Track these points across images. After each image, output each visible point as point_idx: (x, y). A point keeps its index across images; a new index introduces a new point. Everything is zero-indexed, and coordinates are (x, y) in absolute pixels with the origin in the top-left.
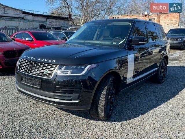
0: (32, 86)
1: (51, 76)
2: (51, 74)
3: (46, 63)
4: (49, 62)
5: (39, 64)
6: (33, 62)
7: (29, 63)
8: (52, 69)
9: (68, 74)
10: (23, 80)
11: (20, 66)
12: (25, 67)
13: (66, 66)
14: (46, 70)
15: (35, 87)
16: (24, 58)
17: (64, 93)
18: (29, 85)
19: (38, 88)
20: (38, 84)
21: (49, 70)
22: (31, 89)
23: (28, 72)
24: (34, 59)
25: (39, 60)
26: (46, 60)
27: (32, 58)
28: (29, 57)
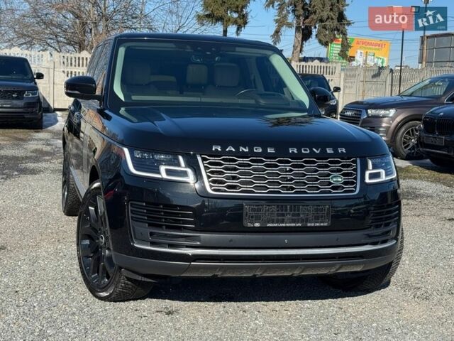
0: (300, 225)
1: (355, 187)
2: (352, 183)
3: (323, 156)
4: (330, 155)
5: (300, 162)
6: (273, 161)
7: (260, 166)
8: (349, 170)
9: (383, 178)
10: (252, 217)
11: (215, 177)
12: (248, 178)
13: (370, 159)
14: (335, 174)
15: (313, 225)
16: (216, 154)
17: (377, 227)
18: (287, 225)
19: (322, 227)
20: (322, 217)
21: (344, 175)
22: (286, 238)
23: (272, 188)
24: (270, 150)
25: (293, 152)
26: (315, 150)
27: (260, 151)
28: (241, 149)
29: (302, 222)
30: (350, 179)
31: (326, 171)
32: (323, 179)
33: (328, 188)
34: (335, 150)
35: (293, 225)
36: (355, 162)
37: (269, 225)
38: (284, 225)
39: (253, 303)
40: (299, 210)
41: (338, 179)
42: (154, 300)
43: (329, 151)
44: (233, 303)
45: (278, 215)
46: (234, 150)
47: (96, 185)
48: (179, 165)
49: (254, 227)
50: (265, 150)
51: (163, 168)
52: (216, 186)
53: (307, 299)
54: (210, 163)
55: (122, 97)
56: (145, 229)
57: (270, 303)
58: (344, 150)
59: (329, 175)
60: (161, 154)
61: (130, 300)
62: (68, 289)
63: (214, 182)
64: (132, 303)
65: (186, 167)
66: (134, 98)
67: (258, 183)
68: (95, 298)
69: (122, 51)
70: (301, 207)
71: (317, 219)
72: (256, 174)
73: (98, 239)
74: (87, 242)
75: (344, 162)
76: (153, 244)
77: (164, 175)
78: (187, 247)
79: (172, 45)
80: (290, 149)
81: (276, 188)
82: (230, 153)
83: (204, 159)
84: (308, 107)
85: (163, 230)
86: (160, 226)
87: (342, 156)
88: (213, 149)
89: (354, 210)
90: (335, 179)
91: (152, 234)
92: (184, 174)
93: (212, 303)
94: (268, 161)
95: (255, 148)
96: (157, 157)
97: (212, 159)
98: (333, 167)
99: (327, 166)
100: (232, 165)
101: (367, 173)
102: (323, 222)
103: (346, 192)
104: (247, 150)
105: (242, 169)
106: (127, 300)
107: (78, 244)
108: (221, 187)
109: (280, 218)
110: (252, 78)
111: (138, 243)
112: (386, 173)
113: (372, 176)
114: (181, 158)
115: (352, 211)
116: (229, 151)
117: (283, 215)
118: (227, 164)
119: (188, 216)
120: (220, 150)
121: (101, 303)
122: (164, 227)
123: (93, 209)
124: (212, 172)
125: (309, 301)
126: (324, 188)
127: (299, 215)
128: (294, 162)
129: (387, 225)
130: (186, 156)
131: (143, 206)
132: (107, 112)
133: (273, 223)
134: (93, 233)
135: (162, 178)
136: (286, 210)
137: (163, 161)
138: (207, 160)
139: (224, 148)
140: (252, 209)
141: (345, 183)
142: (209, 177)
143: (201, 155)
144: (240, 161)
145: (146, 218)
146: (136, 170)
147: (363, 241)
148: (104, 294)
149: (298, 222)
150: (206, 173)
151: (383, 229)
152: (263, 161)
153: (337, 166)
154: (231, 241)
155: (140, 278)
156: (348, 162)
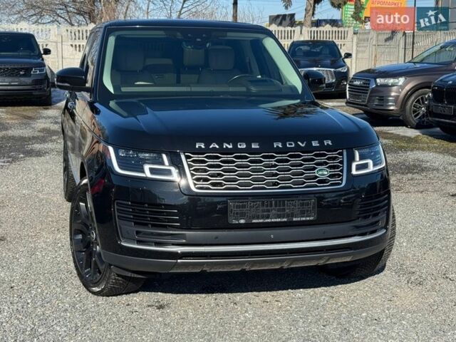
0: (285, 220)
1: (342, 180)
2: (339, 176)
3: (309, 149)
4: (316, 149)
5: (284, 157)
6: (257, 157)
7: (244, 162)
8: (336, 163)
9: (371, 168)
10: (237, 213)
11: (199, 175)
12: (232, 175)
13: (358, 150)
14: (320, 167)
15: (299, 219)
16: (200, 152)
17: (365, 218)
18: (273, 220)
19: (308, 221)
20: (308, 211)
21: (330, 167)
22: (272, 234)
23: (256, 185)
24: (254, 146)
25: (277, 146)
26: (300, 143)
27: (245, 146)
28: (225, 145)
29: (288, 216)
30: (336, 171)
31: (311, 164)
32: (308, 174)
33: (313, 182)
34: (321, 143)
35: (279, 220)
36: (341, 154)
37: (254, 221)
38: (269, 220)
39: (245, 294)
40: (284, 205)
41: (323, 173)
42: (147, 293)
43: (315, 144)
44: (225, 294)
45: (263, 211)
46: (217, 147)
47: (85, 181)
48: (163, 163)
49: (239, 224)
50: (249, 145)
51: (147, 167)
52: (201, 184)
53: (299, 288)
54: (193, 161)
55: (111, 89)
56: (131, 228)
57: (261, 293)
58: (330, 143)
59: (314, 169)
60: (145, 152)
61: (123, 294)
62: (63, 283)
63: (198, 180)
64: (124, 297)
65: (170, 165)
66: (124, 89)
67: (242, 180)
68: (88, 293)
69: (112, 40)
70: (286, 202)
71: (303, 213)
72: (241, 171)
73: (89, 234)
74: (80, 237)
75: (330, 154)
76: (139, 242)
77: (148, 174)
78: (173, 244)
79: (162, 32)
80: (275, 144)
81: (260, 184)
82: (214, 150)
83: (187, 157)
84: (300, 92)
85: (149, 228)
86: (146, 225)
87: (329, 149)
88: (197, 147)
89: (344, 200)
90: (320, 173)
91: (138, 233)
92: (169, 172)
93: (204, 295)
94: (252, 157)
95: (239, 144)
96: (141, 155)
97: (195, 157)
98: (319, 160)
99: (312, 160)
100: (217, 162)
101: (354, 165)
102: (310, 216)
103: (332, 185)
104: (230, 147)
105: (226, 166)
106: (119, 295)
107: (71, 239)
108: (206, 184)
109: (265, 213)
110: (248, 61)
111: (125, 242)
112: (373, 162)
113: (359, 167)
114: (164, 156)
115: (342, 201)
116: (213, 147)
117: (268, 211)
118: (211, 162)
119: (174, 214)
120: (203, 147)
121: (95, 297)
122: (150, 226)
123: (84, 204)
124: (196, 170)
125: (301, 290)
126: (309, 182)
127: (284, 210)
128: (279, 157)
129: (376, 215)
130: (169, 154)
131: (128, 205)
132: (97, 105)
133: (258, 218)
134: (85, 229)
135: (146, 177)
136: (271, 206)
137: (148, 160)
138: (190, 157)
139: (207, 145)
140: (237, 206)
141: (331, 176)
142: (193, 175)
143: (184, 153)
144: (224, 157)
145: (132, 217)
146: (121, 169)
147: (351, 233)
148: (96, 289)
149: (283, 218)
150: (190, 171)
151: (371, 220)
152: (247, 157)
153: (323, 159)
154: (217, 238)
155: (129, 274)
156: (334, 154)
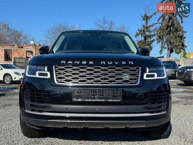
0: (103, 100)
2: (136, 79)
3: (120, 65)
5: (106, 68)
7: (84, 70)
8: (134, 72)
9: (156, 77)
10: (77, 96)
11: (60, 76)
13: (148, 68)
14: (125, 74)
15: (111, 101)
16: (62, 65)
17: (153, 103)
18: (97, 100)
19: (117, 102)
20: (117, 96)
21: (131, 75)
22: (97, 108)
23: (89, 81)
24: (91, 63)
26: (115, 62)
27: (85, 63)
28: (76, 62)
29: (105, 98)
31: (120, 73)
33: (120, 81)
34: (127, 62)
35: (100, 100)
36: (138, 69)
37: (86, 100)
38: (94, 100)
46: (72, 63)
49: (78, 101)
50: (88, 62)
51: (37, 73)
54: (59, 69)
55: (55, 52)
58: (132, 63)
59: (122, 75)
65: (47, 71)
66: (60, 52)
70: (104, 91)
71: (114, 97)
72: (81, 74)
75: (132, 68)
76: (32, 110)
78: (46, 112)
80: (102, 62)
84: (136, 53)
85: (36, 103)
86: (34, 101)
91: (31, 105)
92: (46, 75)
94: (89, 68)
95: (83, 62)
98: (124, 70)
99: (121, 70)
100: (70, 70)
101: (145, 75)
104: (78, 63)
105: (74, 72)
108: (62, 80)
109: (93, 96)
113: (149, 76)
116: (69, 63)
118: (67, 70)
120: (65, 63)
124: (59, 73)
127: (103, 95)
128: (103, 68)
130: (48, 66)
133: (89, 99)
135: (36, 77)
136: (96, 93)
140: (77, 92)
143: (55, 65)
144: (74, 68)
145: (30, 97)
146: (29, 74)
147: (143, 111)
150: (56, 74)
152: (86, 68)
153: (127, 70)
154: (67, 109)
156: (134, 68)
